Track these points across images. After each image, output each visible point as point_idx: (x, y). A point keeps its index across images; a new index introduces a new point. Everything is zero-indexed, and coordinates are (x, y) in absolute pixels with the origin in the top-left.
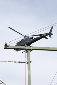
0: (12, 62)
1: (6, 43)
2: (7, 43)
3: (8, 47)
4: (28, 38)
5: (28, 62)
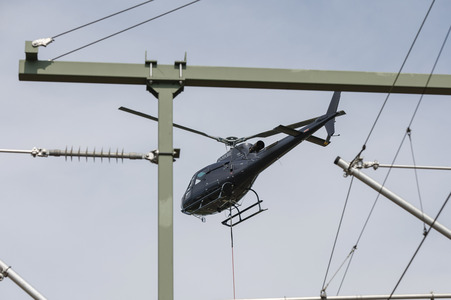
0: (66, 155)
1: (28, 43)
2: (36, 46)
3: (40, 71)
4: (242, 147)
5: (160, 154)
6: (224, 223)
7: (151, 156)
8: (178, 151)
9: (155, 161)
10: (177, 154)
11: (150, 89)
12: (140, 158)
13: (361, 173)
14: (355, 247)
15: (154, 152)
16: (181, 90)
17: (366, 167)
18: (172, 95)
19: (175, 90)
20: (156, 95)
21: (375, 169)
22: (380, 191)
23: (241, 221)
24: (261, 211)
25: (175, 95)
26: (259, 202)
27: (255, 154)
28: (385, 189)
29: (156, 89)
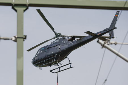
5: (18, 38)
6: (51, 71)
7: (14, 39)
8: (26, 36)
9: (15, 41)
10: (25, 38)
11: (13, 8)
12: (8, 39)
13: (109, 47)
14: (106, 80)
15: (15, 37)
16: (27, 8)
17: (111, 44)
18: (23, 11)
19: (25, 8)
20: (16, 11)
21: (115, 45)
22: (117, 55)
23: (60, 71)
24: (71, 67)
25: (24, 11)
26: (70, 63)
27: (71, 42)
28: (119, 54)
29: (16, 8)
